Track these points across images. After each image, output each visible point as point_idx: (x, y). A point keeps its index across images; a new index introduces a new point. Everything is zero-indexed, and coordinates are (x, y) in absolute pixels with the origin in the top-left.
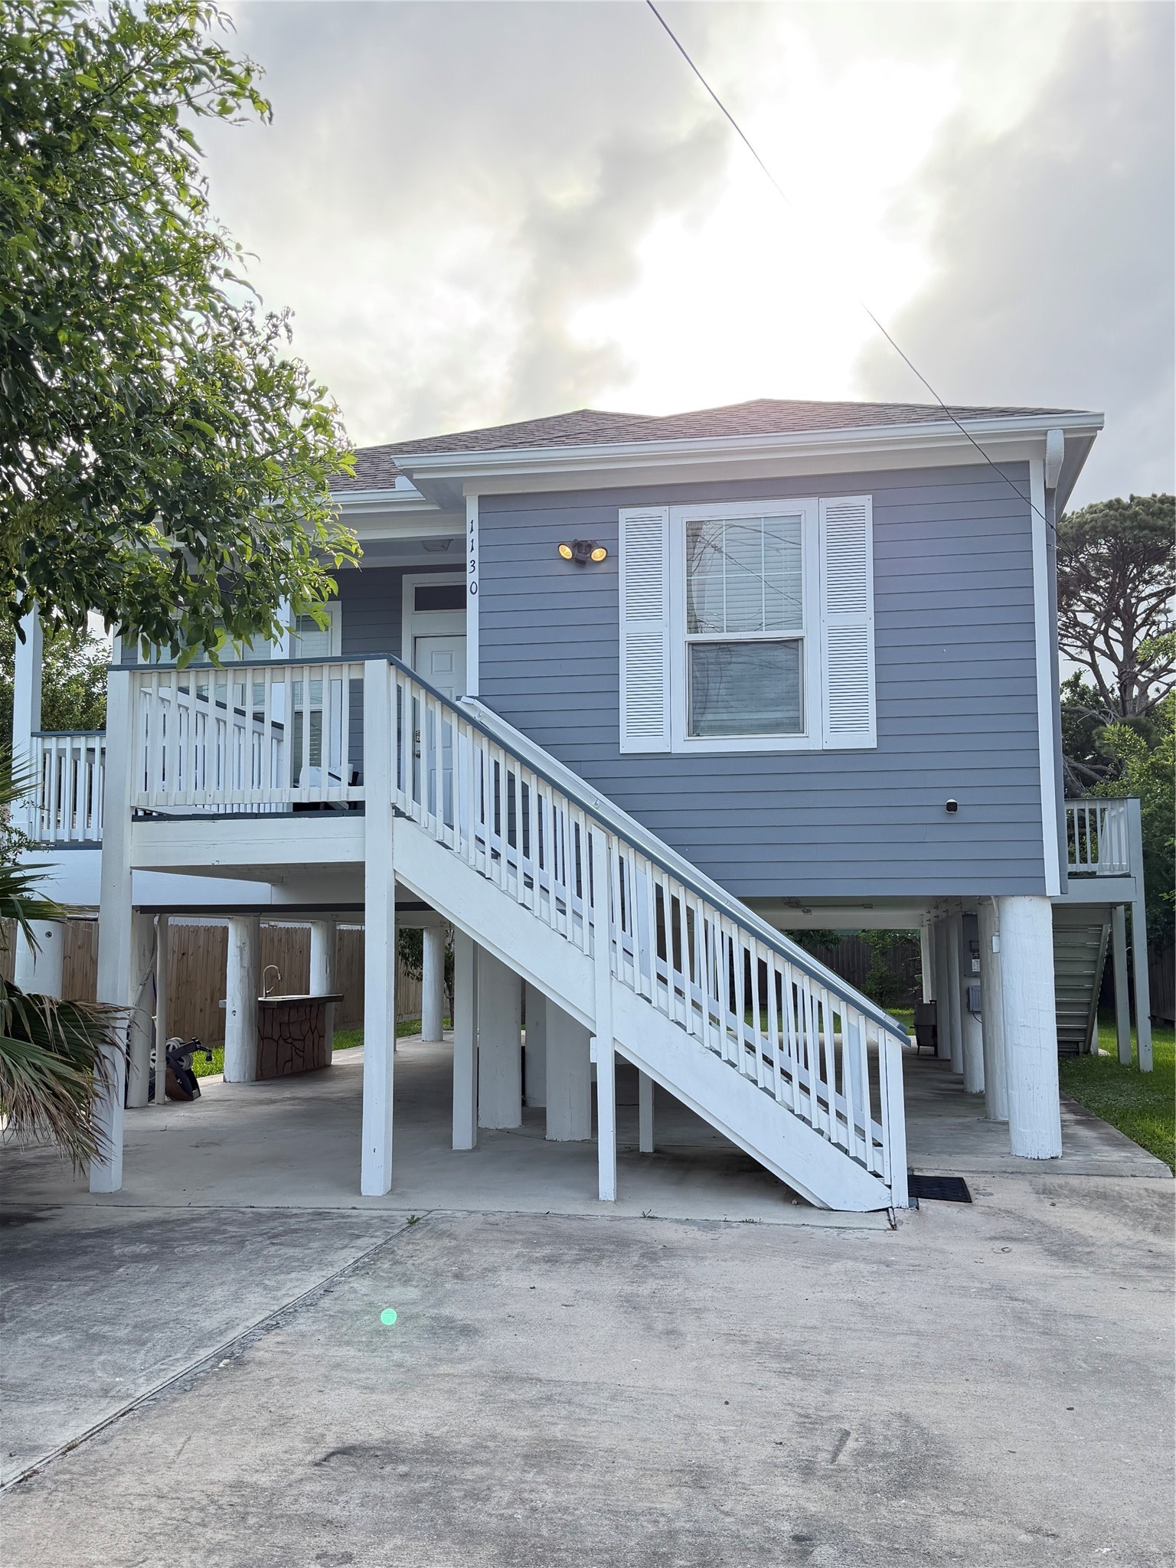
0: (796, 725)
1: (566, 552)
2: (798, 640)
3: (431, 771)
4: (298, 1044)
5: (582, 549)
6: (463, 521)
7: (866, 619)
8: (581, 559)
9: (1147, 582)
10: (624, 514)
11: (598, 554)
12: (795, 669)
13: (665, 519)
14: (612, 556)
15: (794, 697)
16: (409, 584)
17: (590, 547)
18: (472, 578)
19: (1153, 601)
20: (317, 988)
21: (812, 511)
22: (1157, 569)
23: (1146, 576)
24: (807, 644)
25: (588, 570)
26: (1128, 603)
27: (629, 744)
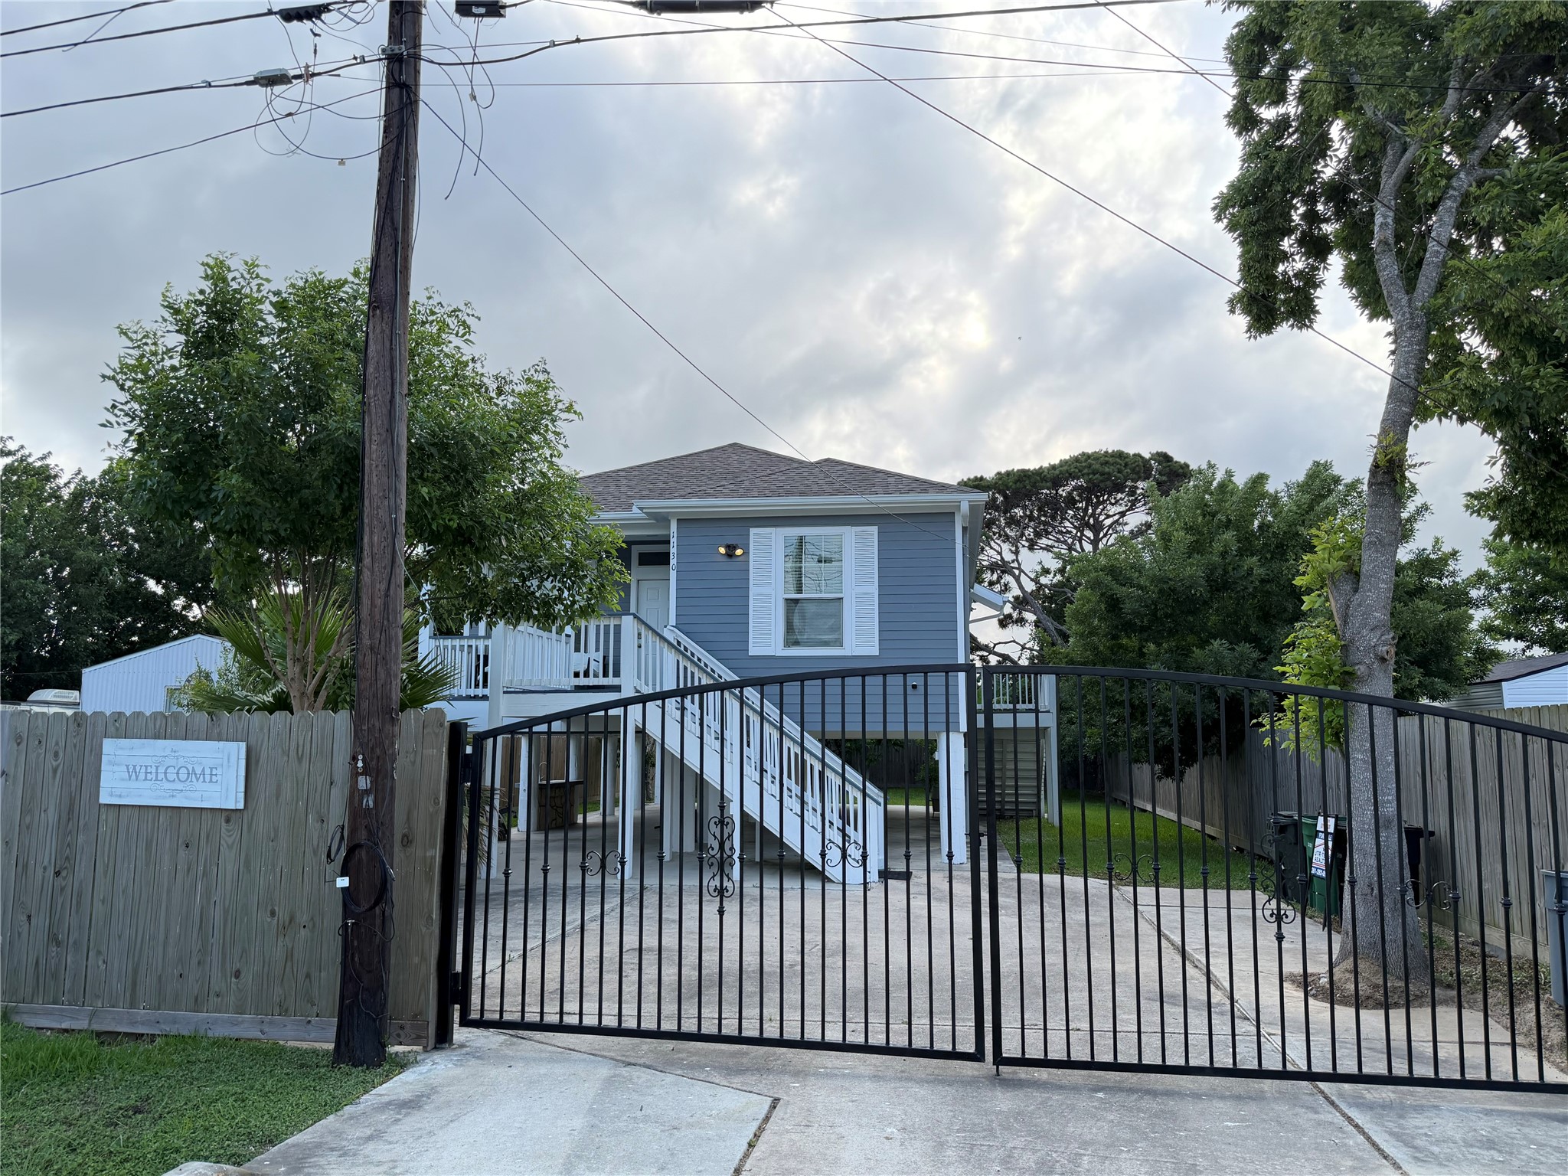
0: (839, 643)
1: (722, 550)
2: (841, 599)
3: (647, 655)
4: (560, 810)
5: (731, 549)
6: (669, 528)
7: (874, 589)
8: (730, 554)
9: (1113, 504)
10: (753, 531)
11: (739, 552)
12: (838, 616)
13: (773, 535)
14: (746, 553)
15: (838, 628)
16: (636, 550)
17: (735, 548)
18: (673, 550)
19: (1117, 517)
20: (572, 778)
21: (849, 534)
22: (1119, 496)
23: (1113, 501)
24: (846, 603)
25: (734, 559)
26: (1096, 520)
27: (753, 651)
